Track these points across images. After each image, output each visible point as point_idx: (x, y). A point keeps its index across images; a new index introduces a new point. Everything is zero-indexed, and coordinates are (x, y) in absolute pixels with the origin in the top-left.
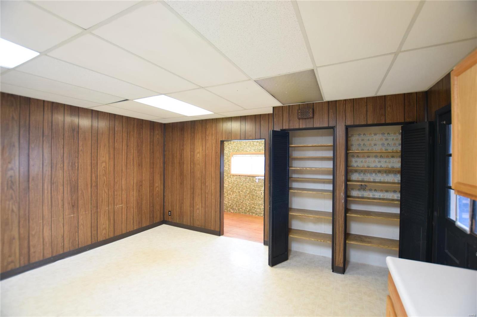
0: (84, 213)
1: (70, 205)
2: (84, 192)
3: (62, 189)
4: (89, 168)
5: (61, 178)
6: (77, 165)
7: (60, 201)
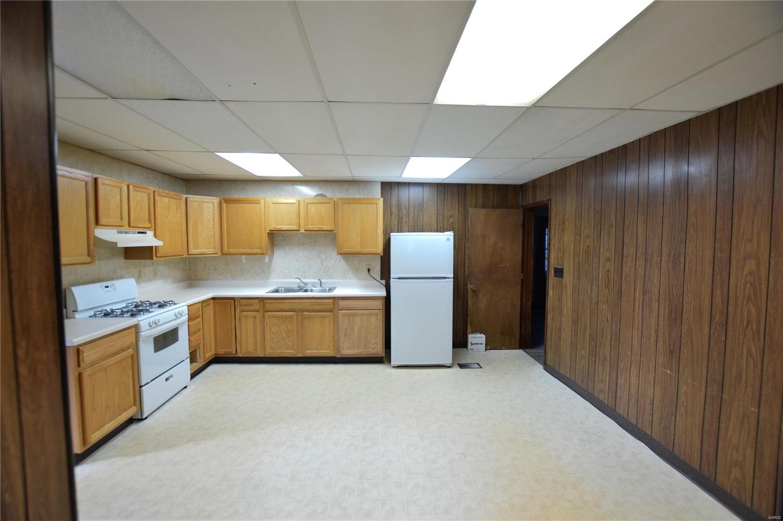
0: (691, 382)
1: (666, 346)
2: (693, 330)
3: (657, 308)
4: (708, 270)
5: (656, 285)
6: (682, 260)
7: (653, 332)
